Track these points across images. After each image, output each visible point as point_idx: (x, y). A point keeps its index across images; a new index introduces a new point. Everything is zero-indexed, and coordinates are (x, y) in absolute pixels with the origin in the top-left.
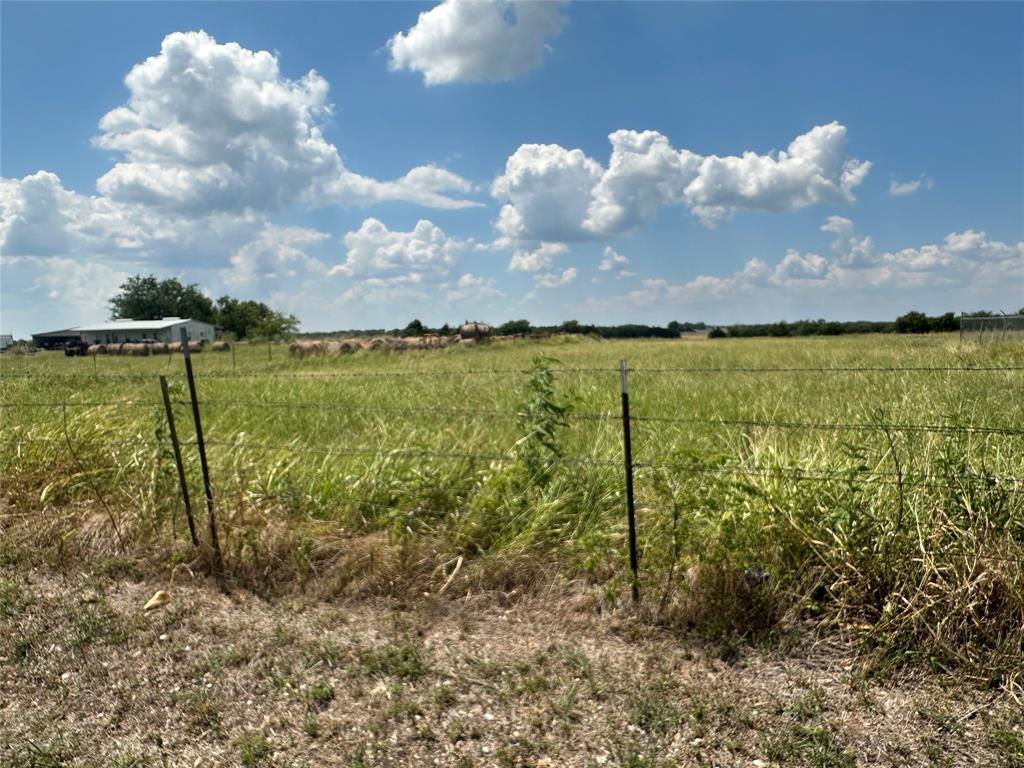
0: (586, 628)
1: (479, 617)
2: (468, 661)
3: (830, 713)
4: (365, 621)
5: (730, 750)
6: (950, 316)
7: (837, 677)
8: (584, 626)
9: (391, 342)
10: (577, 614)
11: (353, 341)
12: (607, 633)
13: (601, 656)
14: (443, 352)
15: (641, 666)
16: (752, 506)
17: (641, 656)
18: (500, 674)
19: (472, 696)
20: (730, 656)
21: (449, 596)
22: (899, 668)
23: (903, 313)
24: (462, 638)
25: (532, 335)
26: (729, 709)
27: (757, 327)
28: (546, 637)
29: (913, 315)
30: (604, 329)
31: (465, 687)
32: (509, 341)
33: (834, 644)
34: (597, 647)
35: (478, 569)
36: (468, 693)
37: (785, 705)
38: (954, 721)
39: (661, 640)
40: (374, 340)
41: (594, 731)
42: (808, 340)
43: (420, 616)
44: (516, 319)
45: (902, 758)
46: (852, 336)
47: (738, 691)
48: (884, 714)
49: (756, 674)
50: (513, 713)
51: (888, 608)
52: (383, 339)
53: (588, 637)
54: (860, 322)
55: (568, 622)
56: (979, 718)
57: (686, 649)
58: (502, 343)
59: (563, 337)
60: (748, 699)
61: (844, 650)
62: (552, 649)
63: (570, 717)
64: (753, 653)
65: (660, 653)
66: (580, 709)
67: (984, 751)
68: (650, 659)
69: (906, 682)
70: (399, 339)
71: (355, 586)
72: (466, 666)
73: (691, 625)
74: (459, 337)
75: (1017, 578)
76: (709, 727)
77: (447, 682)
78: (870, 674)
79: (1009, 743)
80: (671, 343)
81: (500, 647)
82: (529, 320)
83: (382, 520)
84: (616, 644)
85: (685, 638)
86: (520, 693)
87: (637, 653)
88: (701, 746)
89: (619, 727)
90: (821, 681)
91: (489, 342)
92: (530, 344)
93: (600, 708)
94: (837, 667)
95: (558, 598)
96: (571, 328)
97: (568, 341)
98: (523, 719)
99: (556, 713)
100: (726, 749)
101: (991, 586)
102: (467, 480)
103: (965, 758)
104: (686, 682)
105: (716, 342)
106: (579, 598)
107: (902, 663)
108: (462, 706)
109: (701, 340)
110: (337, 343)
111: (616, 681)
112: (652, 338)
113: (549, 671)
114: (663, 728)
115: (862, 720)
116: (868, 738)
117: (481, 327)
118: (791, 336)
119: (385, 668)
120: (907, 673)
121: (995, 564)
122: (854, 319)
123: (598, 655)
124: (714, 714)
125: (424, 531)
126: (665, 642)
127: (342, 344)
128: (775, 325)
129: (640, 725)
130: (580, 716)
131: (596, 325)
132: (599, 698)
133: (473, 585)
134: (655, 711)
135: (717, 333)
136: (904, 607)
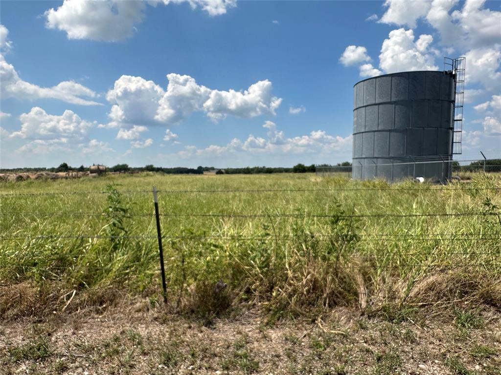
0: (140, 320)
1: (85, 321)
2: (77, 345)
3: (250, 344)
4: (16, 332)
5: (206, 369)
6: (313, 166)
7: (254, 327)
8: (139, 319)
9: (48, 175)
10: (137, 313)
11: (25, 174)
12: (152, 321)
13: (148, 333)
14: (79, 180)
15: (167, 335)
16: (220, 254)
17: (167, 330)
18: (94, 349)
19: (77, 364)
20: (209, 324)
21: (68, 312)
22: (278, 320)
23: (296, 164)
24: (74, 333)
25: (129, 172)
26: (207, 349)
27: (237, 169)
28: (120, 327)
29: (300, 165)
30: (167, 169)
31: (73, 360)
32: (117, 175)
33: (254, 312)
34: (146, 328)
35: (85, 296)
36: (75, 363)
37: (231, 343)
38: (298, 339)
39: (178, 321)
40: (39, 173)
41: (142, 371)
42: (257, 176)
43: (50, 325)
44: (121, 164)
45: (277, 359)
46: (275, 174)
47: (211, 340)
48: (271, 341)
49: (220, 331)
50: (100, 369)
51: (274, 294)
52: (44, 173)
53: (142, 324)
54: (279, 168)
55: (132, 317)
56: (307, 337)
57: (189, 324)
58: (113, 176)
59: (145, 173)
60: (215, 343)
61: (257, 315)
62: (123, 333)
63: (130, 366)
64: (219, 321)
65: (176, 327)
66: (135, 361)
67: (308, 350)
68: (172, 331)
69: (281, 325)
70: (54, 173)
71: (10, 313)
72: (75, 348)
73: (193, 311)
74: (89, 172)
75: (322, 276)
76: (197, 359)
77: (63, 359)
78: (267, 324)
79: (317, 345)
80: (198, 176)
81: (95, 335)
82: (128, 164)
83: (29, 274)
84: (155, 326)
85: (189, 318)
86: (104, 358)
87: (165, 329)
88: (193, 369)
89: (154, 367)
90: (247, 330)
91: (106, 175)
92: (128, 176)
93: (145, 359)
94: (254, 323)
95: (127, 306)
96: (150, 169)
97: (148, 175)
98: (105, 371)
99: (122, 365)
100: (204, 368)
101: (313, 280)
102: (79, 249)
103: (301, 354)
104: (188, 339)
105: (219, 176)
106: (138, 305)
107: (280, 317)
108: (71, 370)
109: (212, 175)
110: (15, 175)
111: (154, 344)
112: (190, 174)
113: (120, 344)
114: (176, 364)
115: (262, 345)
116: (264, 352)
117: (101, 168)
118: (251, 174)
119: (26, 357)
120: (282, 321)
121: (314, 270)
122: (277, 167)
123: (146, 332)
124: (199, 353)
125: (54, 278)
126: (179, 321)
127: (18, 175)
128: (245, 169)
129: (165, 364)
130: (135, 365)
131: (163, 167)
132: (145, 354)
133: (82, 305)
134: (172, 356)
135: (219, 172)
136: (280, 293)
